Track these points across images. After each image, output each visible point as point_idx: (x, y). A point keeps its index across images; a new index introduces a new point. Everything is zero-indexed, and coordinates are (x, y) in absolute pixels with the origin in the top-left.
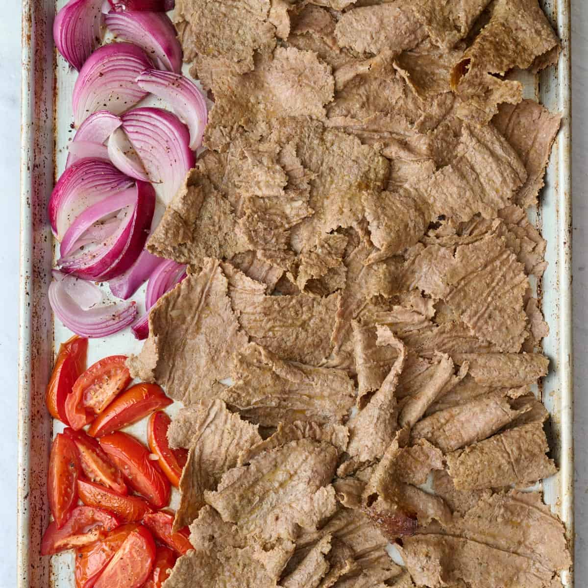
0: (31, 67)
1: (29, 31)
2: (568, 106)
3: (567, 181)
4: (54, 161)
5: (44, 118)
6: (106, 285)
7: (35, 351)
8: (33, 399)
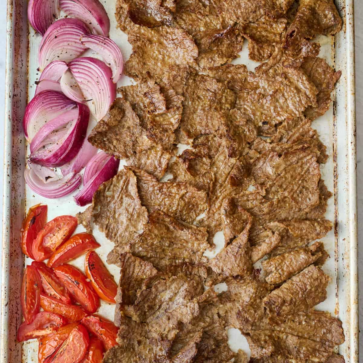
0: (12, 33)
1: (11, 11)
2: (353, 56)
3: (353, 103)
4: (27, 93)
5: (21, 66)
6: (59, 170)
7: (13, 212)
8: (11, 242)
